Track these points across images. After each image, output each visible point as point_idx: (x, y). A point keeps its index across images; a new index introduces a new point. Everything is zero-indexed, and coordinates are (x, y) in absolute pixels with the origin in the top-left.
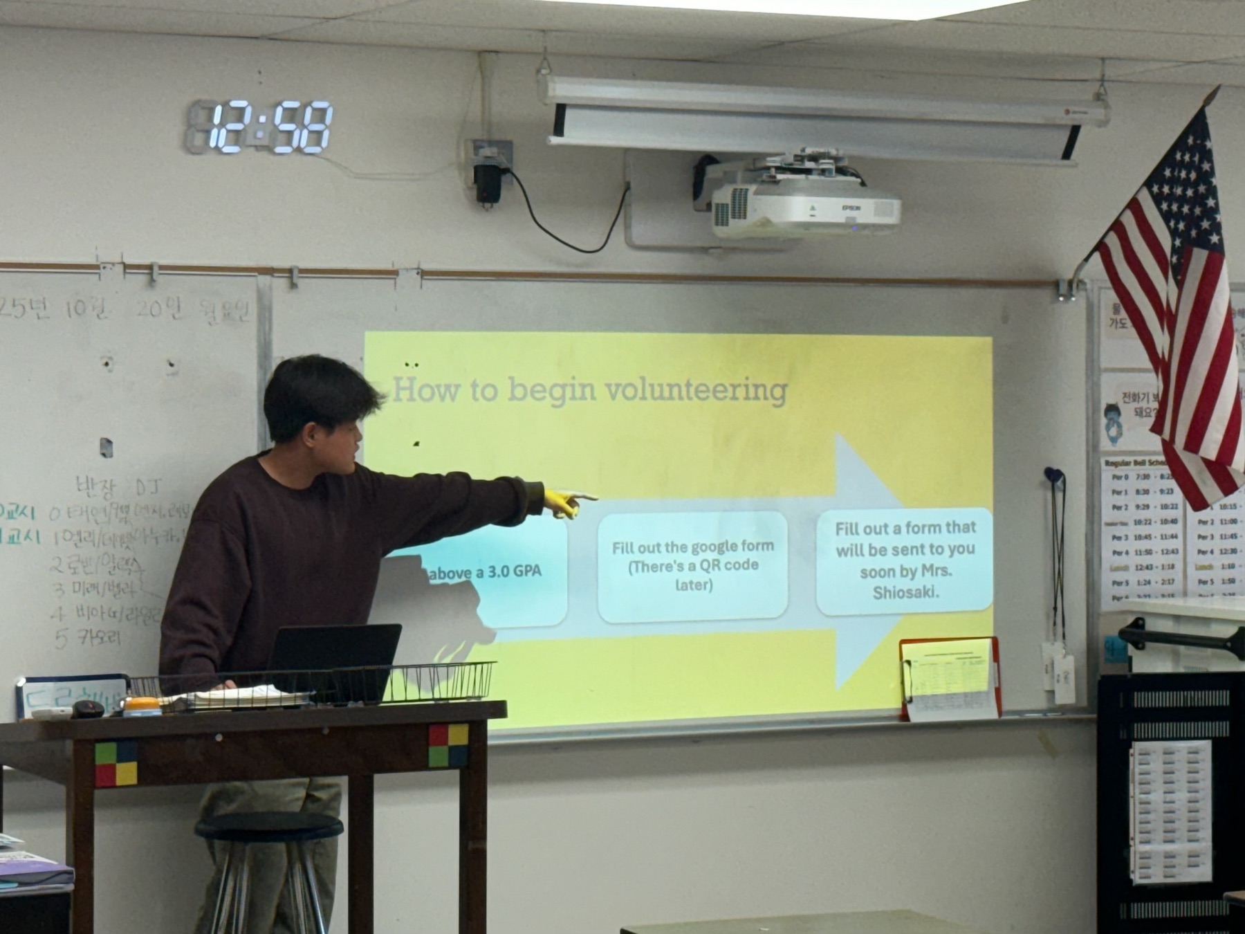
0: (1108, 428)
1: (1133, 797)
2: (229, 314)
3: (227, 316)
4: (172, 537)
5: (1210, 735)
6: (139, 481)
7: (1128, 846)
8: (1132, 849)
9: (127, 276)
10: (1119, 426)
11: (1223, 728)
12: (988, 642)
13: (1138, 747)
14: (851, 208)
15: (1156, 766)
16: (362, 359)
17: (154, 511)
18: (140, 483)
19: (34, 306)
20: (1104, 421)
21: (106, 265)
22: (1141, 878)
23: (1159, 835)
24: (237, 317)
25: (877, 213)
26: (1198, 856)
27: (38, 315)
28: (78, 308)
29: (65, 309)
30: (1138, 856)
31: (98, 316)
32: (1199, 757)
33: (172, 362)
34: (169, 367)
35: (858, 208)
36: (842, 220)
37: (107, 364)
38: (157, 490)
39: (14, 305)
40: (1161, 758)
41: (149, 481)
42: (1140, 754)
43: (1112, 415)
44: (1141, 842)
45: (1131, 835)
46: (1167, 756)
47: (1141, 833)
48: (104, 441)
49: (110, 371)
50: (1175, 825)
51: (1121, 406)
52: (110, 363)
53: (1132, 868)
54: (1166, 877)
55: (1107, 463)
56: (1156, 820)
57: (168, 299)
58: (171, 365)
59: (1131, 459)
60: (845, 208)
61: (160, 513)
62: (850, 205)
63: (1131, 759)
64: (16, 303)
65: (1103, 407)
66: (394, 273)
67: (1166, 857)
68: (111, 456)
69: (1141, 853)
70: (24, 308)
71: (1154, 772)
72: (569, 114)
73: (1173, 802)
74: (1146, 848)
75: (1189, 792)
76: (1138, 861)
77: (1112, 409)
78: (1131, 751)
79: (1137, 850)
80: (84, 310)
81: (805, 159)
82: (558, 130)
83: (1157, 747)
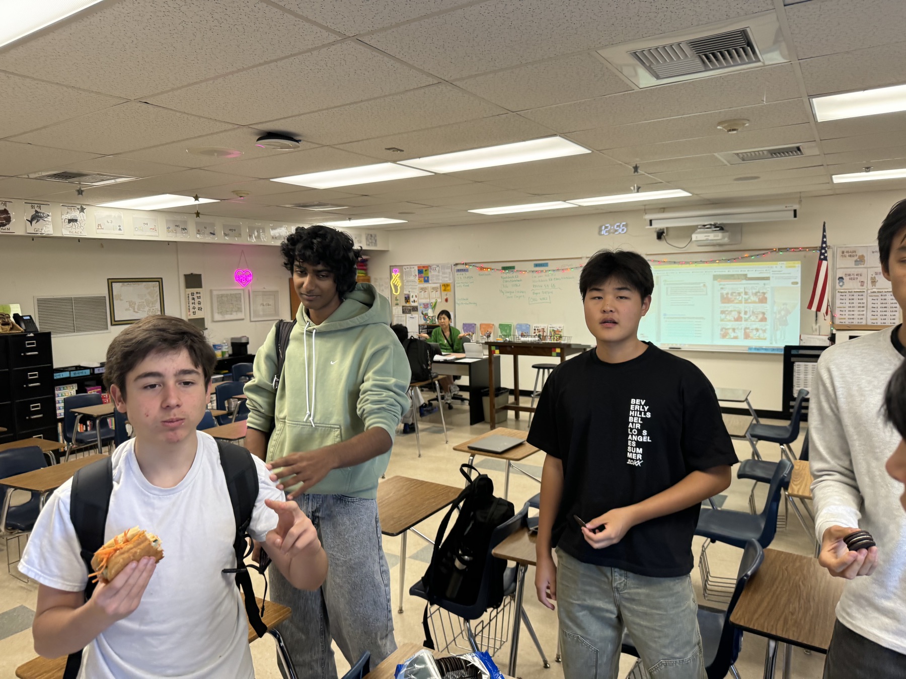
0: (839, 283)
1: (795, 376)
8: (794, 388)
10: (843, 282)
13: (796, 363)
15: (802, 368)
20: (838, 281)
22: (796, 396)
23: (802, 386)
25: (714, 237)
36: (705, 239)
40: (804, 367)
42: (797, 365)
43: (840, 280)
44: (797, 387)
45: (794, 385)
46: (806, 366)
47: (797, 384)
50: (807, 383)
51: (844, 277)
53: (794, 393)
55: (838, 292)
56: (802, 382)
59: (847, 291)
63: (795, 366)
65: (837, 278)
69: (797, 389)
71: (801, 370)
72: (653, 222)
73: (807, 378)
76: (796, 391)
77: (841, 278)
81: (705, 226)
82: (651, 224)
83: (802, 364)
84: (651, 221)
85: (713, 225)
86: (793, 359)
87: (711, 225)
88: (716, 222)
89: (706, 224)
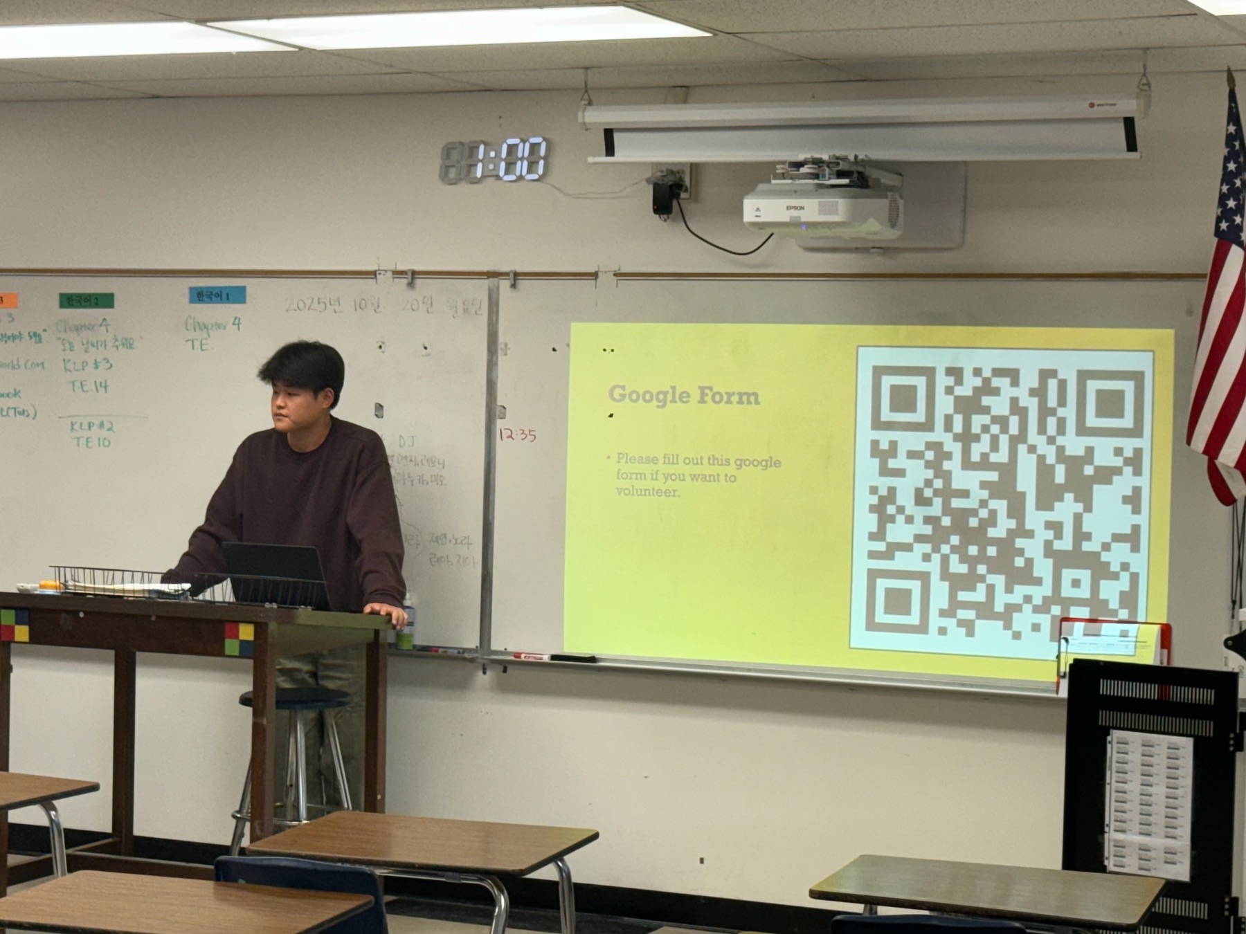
1: (1110, 784)
2: (467, 309)
3: (465, 310)
4: (423, 481)
5: (1193, 733)
6: (401, 436)
7: (1102, 832)
8: (1106, 835)
9: (396, 280)
11: (1207, 728)
12: (1157, 628)
13: (1116, 735)
14: (796, 208)
15: (1135, 757)
16: (568, 345)
17: (411, 461)
18: (402, 439)
19: (332, 303)
21: (381, 272)
22: (1115, 866)
23: (1135, 826)
24: (474, 311)
25: (821, 212)
26: (1174, 854)
27: (335, 310)
28: (360, 306)
29: (353, 304)
30: (1112, 844)
31: (375, 310)
32: (1179, 753)
33: (426, 346)
34: (424, 350)
35: (802, 208)
36: (787, 219)
37: (380, 347)
38: (413, 444)
39: (319, 303)
40: (1140, 750)
41: (409, 437)
42: (1118, 743)
44: (1116, 831)
45: (1107, 821)
46: (1146, 748)
47: (1116, 821)
48: (378, 405)
49: (383, 352)
50: (1151, 819)
52: (383, 346)
53: (1106, 854)
54: (1141, 869)
56: (1133, 809)
57: (425, 297)
58: (426, 348)
60: (789, 208)
61: (415, 461)
62: (793, 205)
63: (1109, 746)
64: (321, 301)
66: (595, 275)
67: (1140, 849)
68: (382, 417)
69: (1115, 841)
70: (325, 304)
71: (1132, 762)
72: (617, 136)
73: (1150, 795)
74: (1120, 836)
75: (1168, 787)
76: (1112, 848)
78: (1109, 738)
79: (1111, 838)
80: (366, 306)
81: (799, 165)
82: (610, 151)
83: (1135, 738)
84: (609, 134)
85: (829, 164)
86: (1104, 717)
87: (817, 162)
88: (839, 153)
89: (801, 157)
